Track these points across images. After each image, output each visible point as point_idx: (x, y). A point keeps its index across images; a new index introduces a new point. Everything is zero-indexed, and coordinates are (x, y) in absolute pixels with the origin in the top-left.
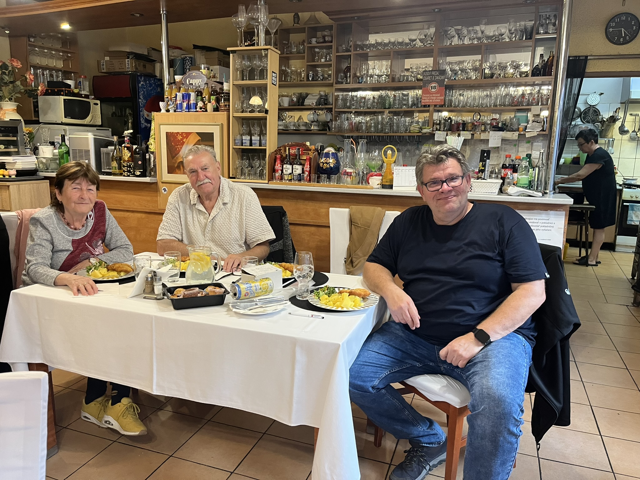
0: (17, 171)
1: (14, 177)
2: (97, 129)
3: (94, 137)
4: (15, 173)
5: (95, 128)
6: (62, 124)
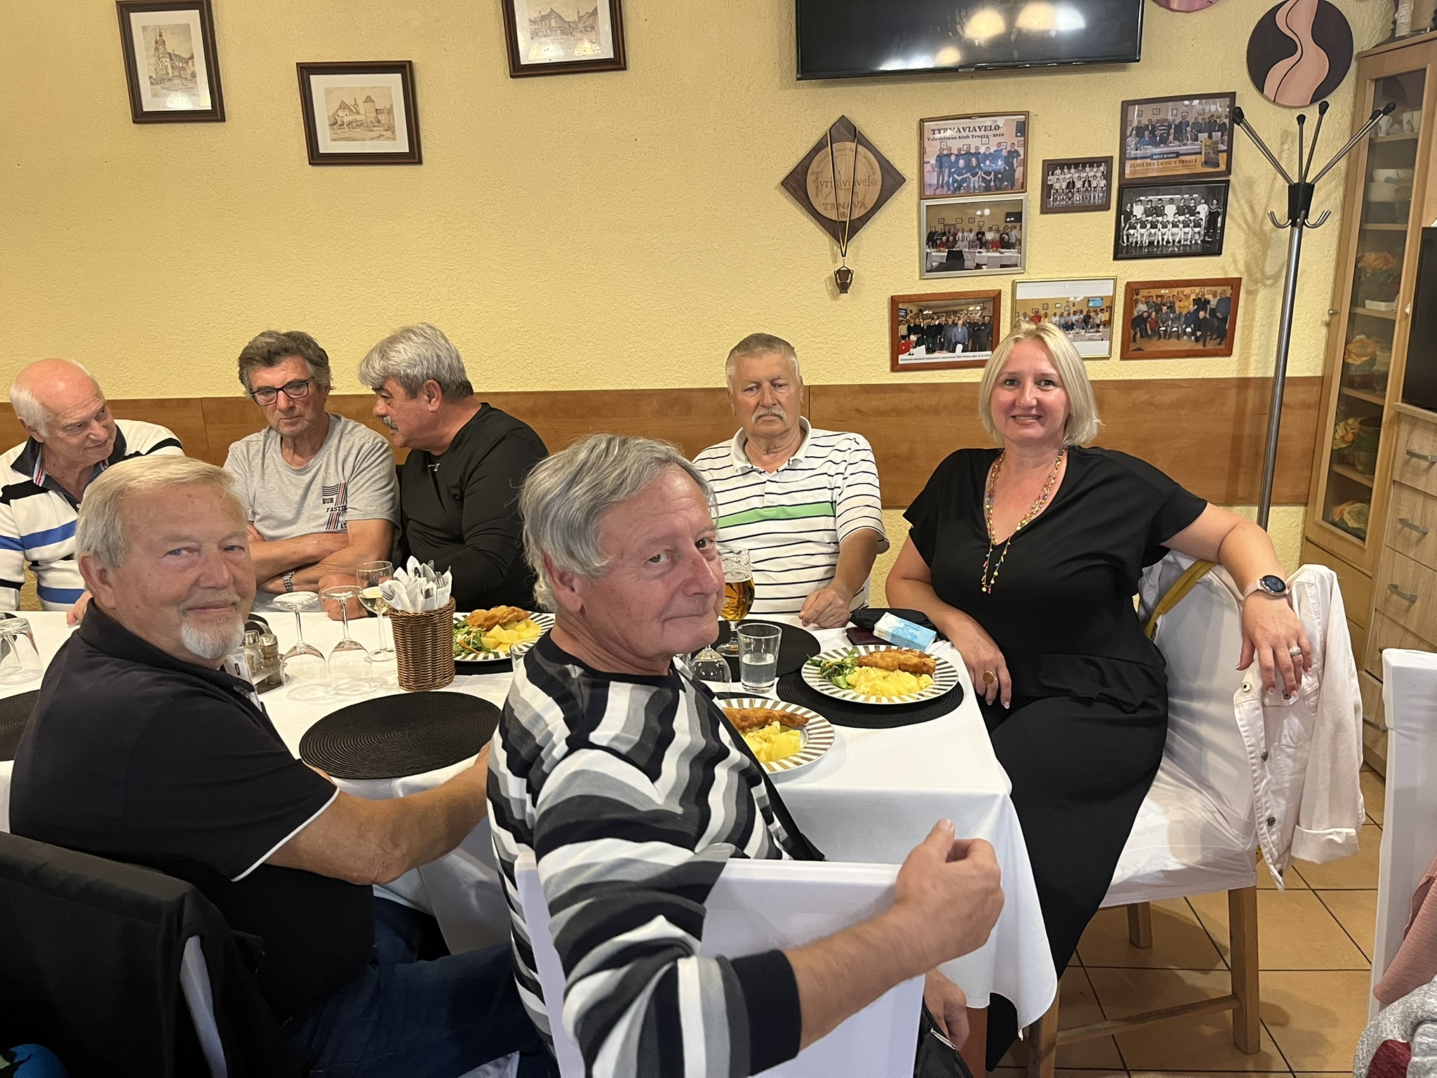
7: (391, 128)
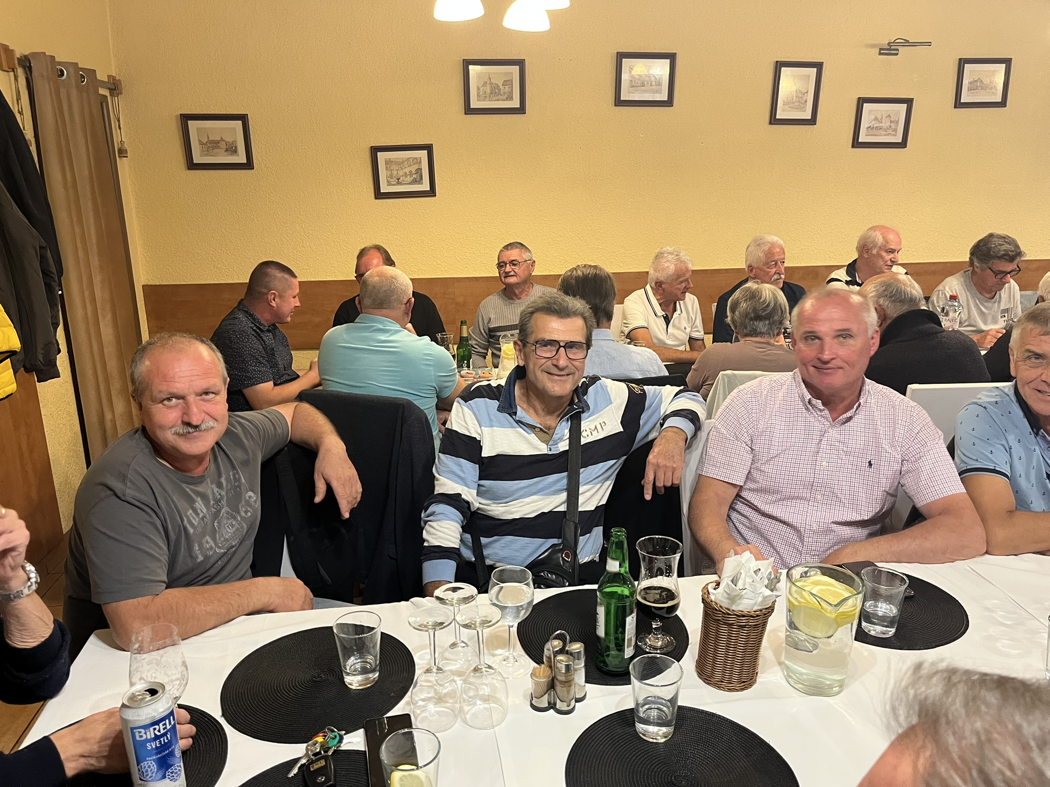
7: (895, 130)
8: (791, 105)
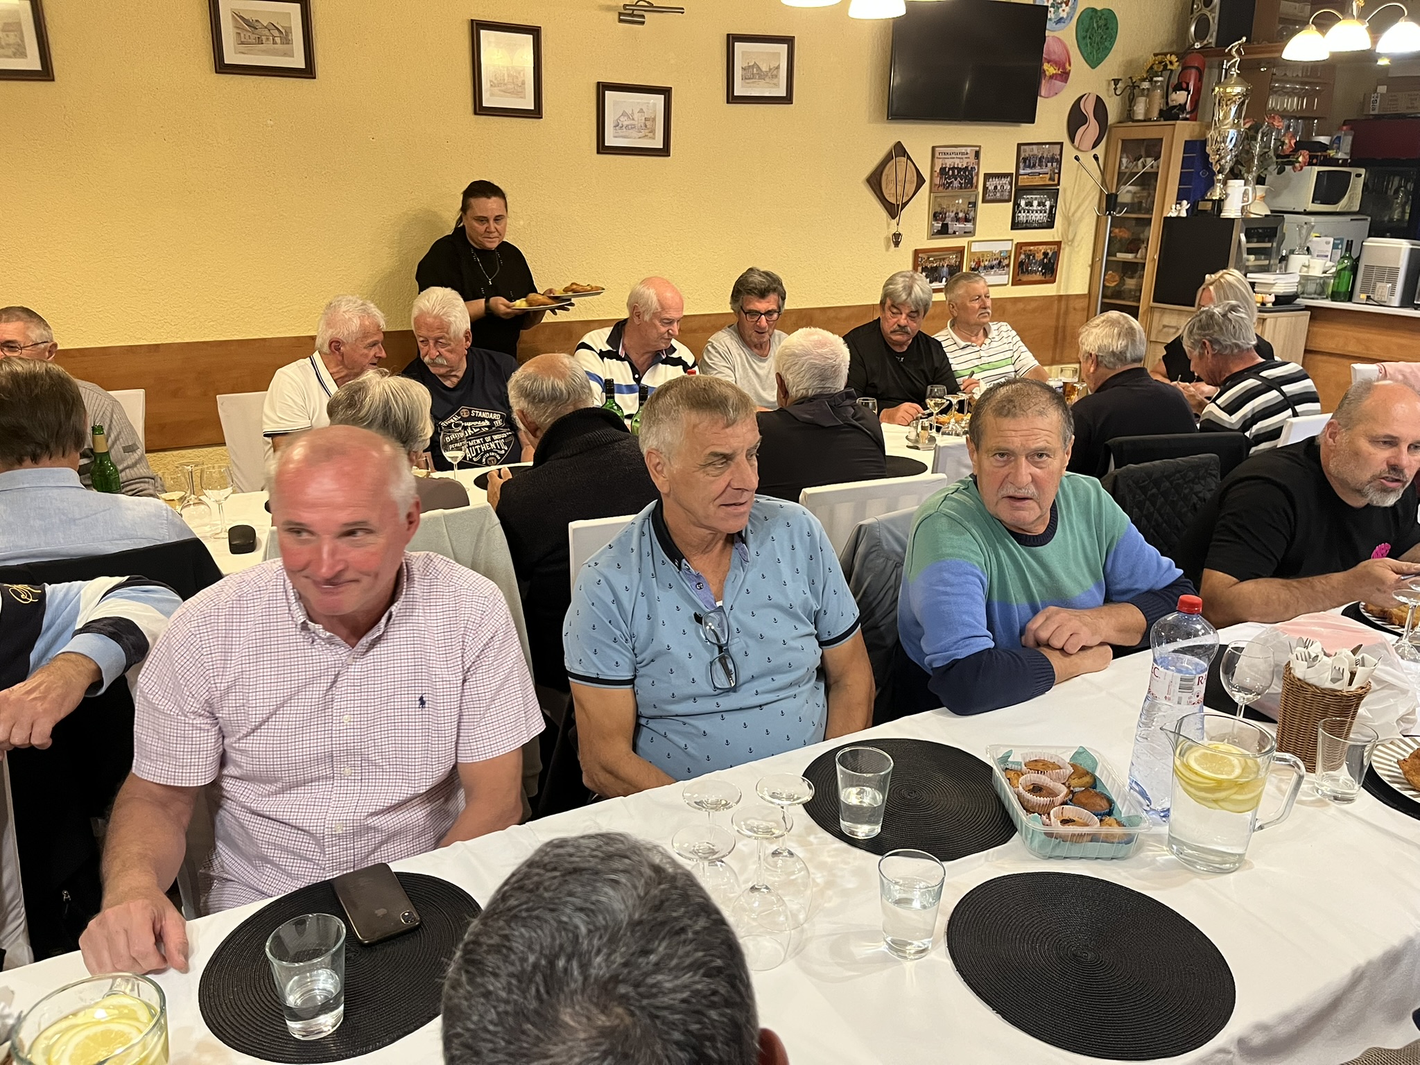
0: (1276, 297)
1: (1270, 305)
2: (1352, 220)
3: (1411, 247)
4: (1273, 300)
5: (1348, 218)
6: (1306, 213)
7: (653, 131)
8: (503, 88)
